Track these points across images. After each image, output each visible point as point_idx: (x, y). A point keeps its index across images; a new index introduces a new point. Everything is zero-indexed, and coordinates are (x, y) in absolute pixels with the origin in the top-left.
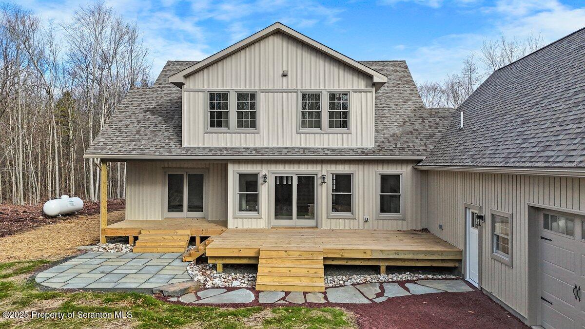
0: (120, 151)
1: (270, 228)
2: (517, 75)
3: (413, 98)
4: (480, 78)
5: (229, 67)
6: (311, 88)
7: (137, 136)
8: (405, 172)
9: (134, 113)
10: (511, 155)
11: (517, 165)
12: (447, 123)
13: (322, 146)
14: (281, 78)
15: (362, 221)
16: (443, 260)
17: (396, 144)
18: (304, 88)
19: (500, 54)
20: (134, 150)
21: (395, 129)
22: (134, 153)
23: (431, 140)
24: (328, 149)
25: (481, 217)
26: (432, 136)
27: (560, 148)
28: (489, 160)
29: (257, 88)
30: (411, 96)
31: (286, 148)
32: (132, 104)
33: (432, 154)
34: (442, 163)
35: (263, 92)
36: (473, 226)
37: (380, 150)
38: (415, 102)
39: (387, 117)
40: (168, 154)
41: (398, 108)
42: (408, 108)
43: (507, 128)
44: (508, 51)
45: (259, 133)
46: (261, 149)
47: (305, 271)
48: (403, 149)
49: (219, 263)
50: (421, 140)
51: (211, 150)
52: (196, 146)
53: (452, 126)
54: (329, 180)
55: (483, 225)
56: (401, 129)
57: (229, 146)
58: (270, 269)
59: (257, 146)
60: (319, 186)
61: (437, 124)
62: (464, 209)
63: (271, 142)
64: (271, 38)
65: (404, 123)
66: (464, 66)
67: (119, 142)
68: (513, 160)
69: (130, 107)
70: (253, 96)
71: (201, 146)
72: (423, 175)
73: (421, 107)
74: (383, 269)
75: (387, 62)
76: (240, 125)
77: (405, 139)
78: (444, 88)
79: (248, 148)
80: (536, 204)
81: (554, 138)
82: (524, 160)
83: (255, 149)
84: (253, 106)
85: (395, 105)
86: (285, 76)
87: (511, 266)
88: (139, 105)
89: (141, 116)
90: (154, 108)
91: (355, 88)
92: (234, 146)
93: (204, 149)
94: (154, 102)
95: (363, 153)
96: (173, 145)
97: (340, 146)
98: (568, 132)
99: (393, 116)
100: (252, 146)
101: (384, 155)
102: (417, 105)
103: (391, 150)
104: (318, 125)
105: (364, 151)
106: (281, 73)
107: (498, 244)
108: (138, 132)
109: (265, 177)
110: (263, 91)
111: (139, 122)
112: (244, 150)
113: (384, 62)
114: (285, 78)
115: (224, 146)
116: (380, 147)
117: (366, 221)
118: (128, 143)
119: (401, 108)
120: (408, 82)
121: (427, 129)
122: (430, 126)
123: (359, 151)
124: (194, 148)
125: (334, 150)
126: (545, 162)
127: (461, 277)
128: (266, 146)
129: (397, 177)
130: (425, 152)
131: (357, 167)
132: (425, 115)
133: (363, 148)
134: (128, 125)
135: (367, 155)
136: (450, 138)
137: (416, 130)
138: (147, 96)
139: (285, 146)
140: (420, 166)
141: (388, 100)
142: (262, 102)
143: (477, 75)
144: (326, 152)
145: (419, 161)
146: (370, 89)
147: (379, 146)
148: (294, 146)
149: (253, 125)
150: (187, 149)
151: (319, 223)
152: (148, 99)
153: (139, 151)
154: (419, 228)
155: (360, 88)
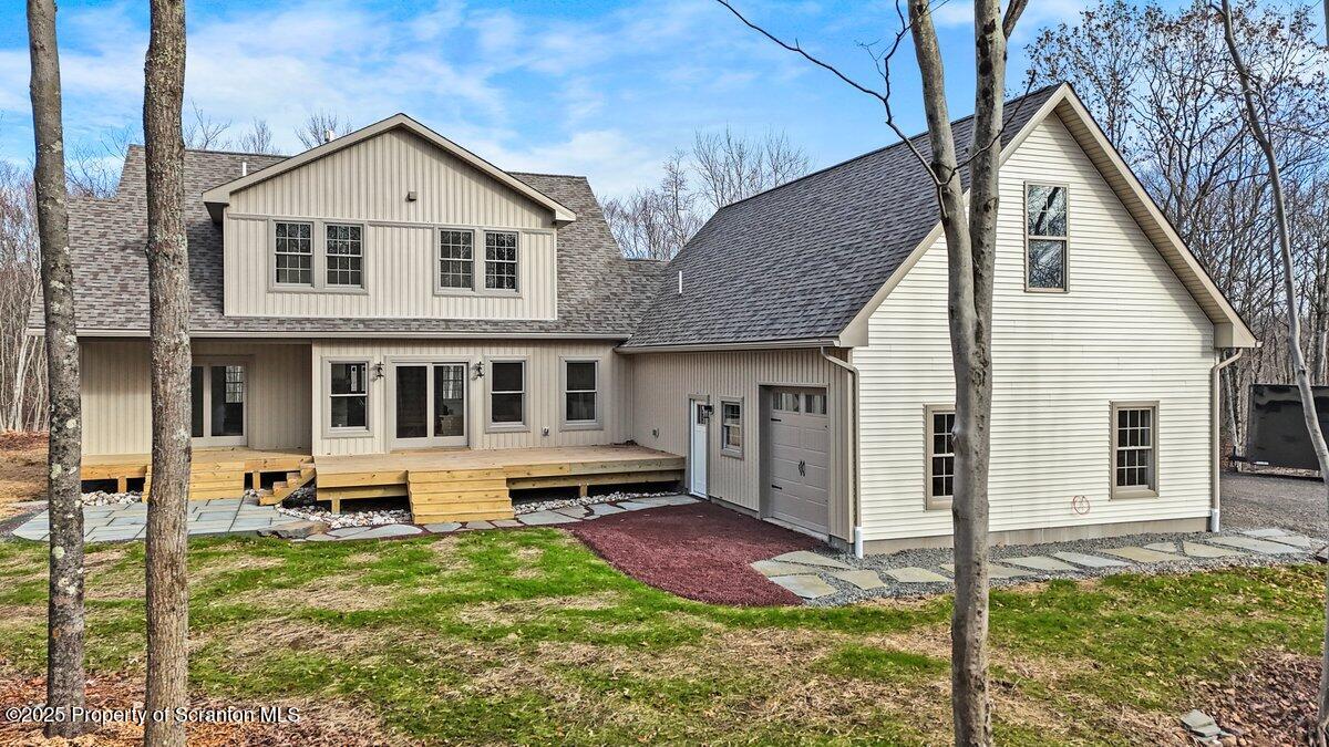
0: (100, 323)
1: (388, 452)
2: (749, 221)
3: (605, 244)
4: (691, 198)
5: (313, 181)
6: (456, 222)
7: (125, 296)
8: (602, 357)
9: (98, 250)
10: (743, 329)
11: (748, 339)
12: (657, 285)
13: (476, 318)
14: (404, 205)
15: (539, 433)
16: (661, 472)
17: (588, 316)
18: (444, 222)
19: (723, 160)
20: (129, 320)
21: (584, 293)
22: (131, 326)
23: (637, 311)
24: (487, 322)
25: (709, 408)
26: (638, 304)
27: (786, 321)
28: (719, 335)
29: (363, 219)
30: (601, 240)
31: (415, 320)
32: (87, 233)
33: (641, 330)
34: (660, 343)
35: (375, 226)
36: (699, 422)
37: (567, 325)
38: (609, 250)
39: (569, 273)
40: (201, 328)
41: (585, 258)
42: (599, 259)
43: (738, 297)
44: (735, 156)
45: (367, 294)
46: (374, 320)
47: (483, 494)
48: (599, 323)
49: (336, 499)
50: (623, 310)
51: (281, 321)
52: (252, 314)
53: (665, 290)
54: (488, 371)
55: (711, 417)
56: (592, 293)
57: (313, 315)
58: (430, 496)
59: (363, 316)
60: (471, 382)
61: (644, 286)
62: (687, 400)
63: (388, 309)
64: (387, 136)
65: (597, 282)
66: (665, 174)
67: (93, 307)
68: (745, 334)
69: (85, 237)
70: (356, 231)
71: (261, 314)
72: (629, 360)
73: (618, 258)
74: (583, 491)
75: (556, 176)
76: (332, 279)
77: (600, 308)
78: (628, 210)
79: (349, 320)
80: (766, 382)
81: (782, 310)
82: (755, 334)
83: (362, 321)
84: (357, 248)
85: (579, 254)
86: (410, 199)
87: (742, 459)
88: (104, 235)
89: (117, 257)
90: (139, 242)
91: (526, 227)
92: (322, 315)
93: (268, 320)
94: (133, 231)
95: (541, 328)
96: (206, 311)
97: (504, 318)
98: (794, 304)
99: (578, 272)
100: (355, 316)
101: (572, 331)
102: (613, 256)
103: (583, 325)
104: (469, 282)
105: (542, 326)
106: (405, 195)
107: (728, 437)
108: (124, 288)
109: (380, 369)
110: (374, 224)
111: (117, 269)
112: (342, 322)
113: (552, 176)
114: (412, 205)
115: (305, 315)
116: (566, 319)
117: (546, 433)
118: (111, 309)
119: (589, 259)
120: (594, 216)
121: (630, 294)
122: (633, 289)
123: (536, 326)
124: (250, 319)
125: (495, 323)
126: (773, 335)
127: (685, 491)
128: (380, 316)
129: (590, 366)
130: (630, 328)
131: (531, 350)
132: (626, 271)
133: (540, 322)
134: (96, 275)
135: (547, 331)
136: (665, 307)
137: (615, 295)
138: (113, 218)
139: (413, 316)
140: (625, 348)
141: (567, 244)
142: (372, 243)
143: (686, 193)
144: (484, 327)
145: (622, 342)
146: (548, 230)
147: (564, 318)
148: (428, 316)
149: (358, 279)
150: (237, 321)
151: (471, 440)
152: (116, 223)
153: (141, 324)
154: (623, 441)
155: (533, 227)
